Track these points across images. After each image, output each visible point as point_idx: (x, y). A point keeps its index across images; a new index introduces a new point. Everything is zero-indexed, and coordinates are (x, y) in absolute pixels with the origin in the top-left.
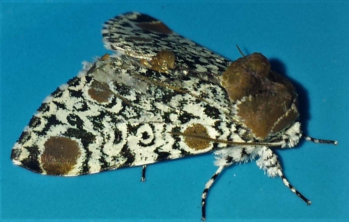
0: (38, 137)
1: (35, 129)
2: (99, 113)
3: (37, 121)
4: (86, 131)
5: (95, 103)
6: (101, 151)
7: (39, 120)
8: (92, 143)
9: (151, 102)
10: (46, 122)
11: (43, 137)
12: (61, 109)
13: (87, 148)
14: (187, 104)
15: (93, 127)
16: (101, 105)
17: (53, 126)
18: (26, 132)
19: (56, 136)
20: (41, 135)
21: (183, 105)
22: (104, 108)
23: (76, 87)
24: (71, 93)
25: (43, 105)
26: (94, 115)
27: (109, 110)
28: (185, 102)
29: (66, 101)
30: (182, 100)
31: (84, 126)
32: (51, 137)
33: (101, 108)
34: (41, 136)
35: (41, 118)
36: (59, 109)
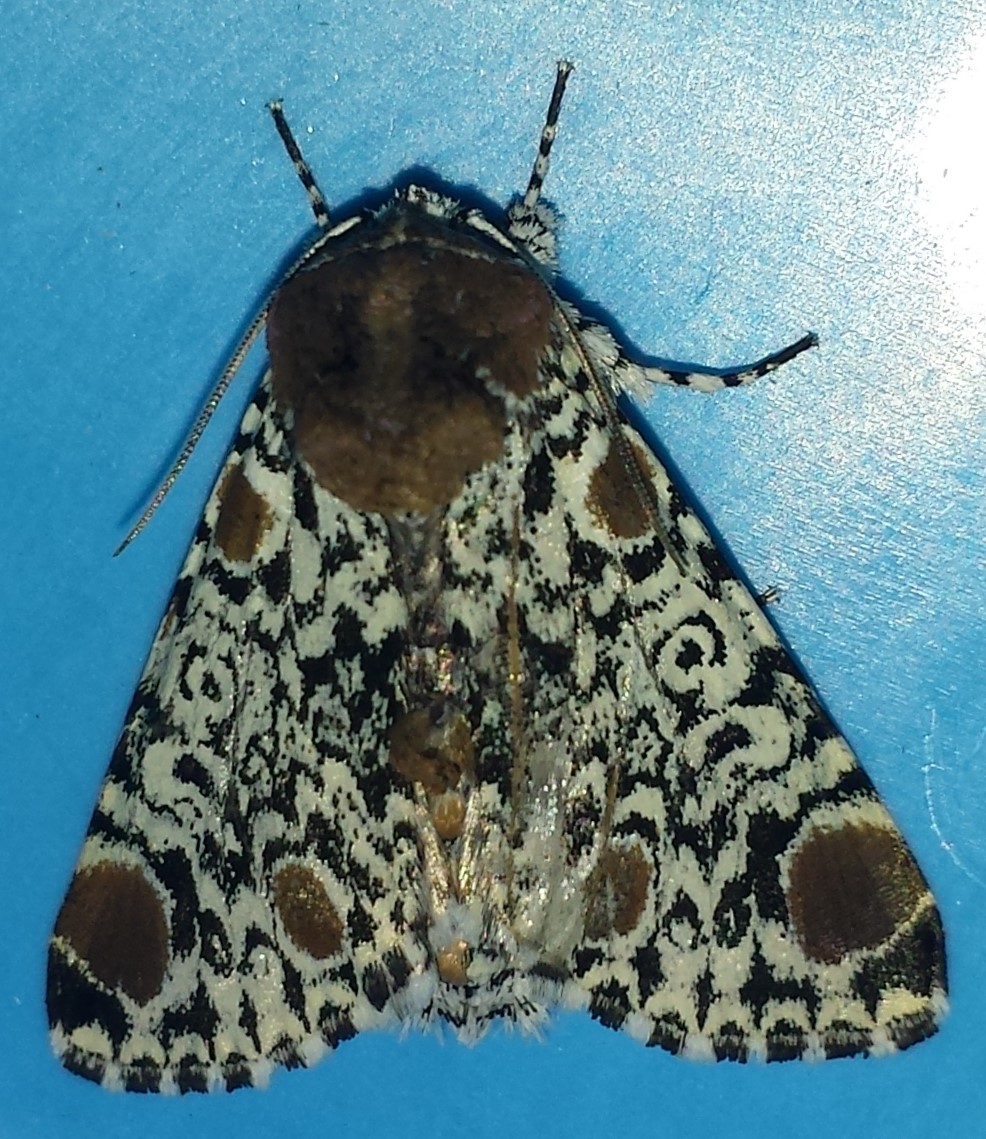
0: (824, 1001)
1: (805, 1025)
2: (683, 848)
3: (778, 1038)
4: (748, 855)
5: (656, 883)
6: (787, 767)
7: (773, 1034)
8: (775, 813)
9: (585, 702)
10: (771, 1004)
11: (819, 984)
12: (717, 985)
13: (794, 819)
14: (547, 581)
15: (729, 843)
16: (656, 859)
17: (775, 975)
18: (827, 1048)
19: (799, 942)
20: (816, 992)
21: (555, 591)
22: (660, 845)
23: (626, 984)
24: (653, 988)
25: (721, 1053)
26: (694, 864)
27: (661, 825)
28: (544, 589)
29: (682, 986)
30: (539, 605)
31: (736, 873)
32: (808, 959)
33: (664, 853)
34: (820, 990)
35: (764, 1031)
36: (716, 992)
